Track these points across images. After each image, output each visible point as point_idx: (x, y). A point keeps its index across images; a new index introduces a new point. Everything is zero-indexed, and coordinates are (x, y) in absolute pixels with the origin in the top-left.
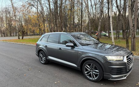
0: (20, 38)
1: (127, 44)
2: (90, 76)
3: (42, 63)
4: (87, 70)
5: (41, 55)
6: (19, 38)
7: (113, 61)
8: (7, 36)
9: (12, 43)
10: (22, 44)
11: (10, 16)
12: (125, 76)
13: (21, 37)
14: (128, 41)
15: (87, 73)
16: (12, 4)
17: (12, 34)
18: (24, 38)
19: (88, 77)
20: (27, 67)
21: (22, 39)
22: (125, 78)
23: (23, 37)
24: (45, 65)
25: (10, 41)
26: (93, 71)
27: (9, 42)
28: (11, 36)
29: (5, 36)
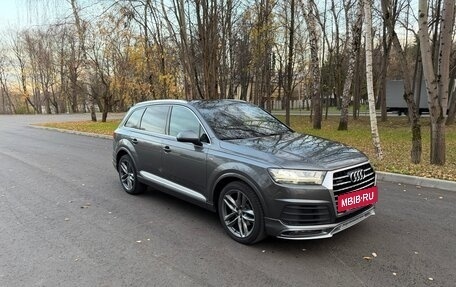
0: (98, 119)
1: (414, 139)
2: (235, 226)
3: (127, 191)
4: (229, 211)
5: (125, 168)
6: (94, 119)
7: (291, 183)
8: (64, 111)
9: (70, 131)
10: (98, 137)
11: (72, 47)
12: (328, 230)
13: (99, 117)
14: (419, 130)
15: (230, 219)
16: (75, 13)
17: (80, 107)
18: (110, 117)
19: (232, 230)
20: (82, 199)
21: (104, 120)
22: (330, 235)
23: (105, 116)
24: (133, 198)
25: (67, 126)
26: (244, 213)
27: (62, 130)
28: (74, 111)
29: (57, 112)
